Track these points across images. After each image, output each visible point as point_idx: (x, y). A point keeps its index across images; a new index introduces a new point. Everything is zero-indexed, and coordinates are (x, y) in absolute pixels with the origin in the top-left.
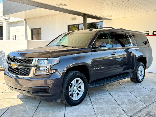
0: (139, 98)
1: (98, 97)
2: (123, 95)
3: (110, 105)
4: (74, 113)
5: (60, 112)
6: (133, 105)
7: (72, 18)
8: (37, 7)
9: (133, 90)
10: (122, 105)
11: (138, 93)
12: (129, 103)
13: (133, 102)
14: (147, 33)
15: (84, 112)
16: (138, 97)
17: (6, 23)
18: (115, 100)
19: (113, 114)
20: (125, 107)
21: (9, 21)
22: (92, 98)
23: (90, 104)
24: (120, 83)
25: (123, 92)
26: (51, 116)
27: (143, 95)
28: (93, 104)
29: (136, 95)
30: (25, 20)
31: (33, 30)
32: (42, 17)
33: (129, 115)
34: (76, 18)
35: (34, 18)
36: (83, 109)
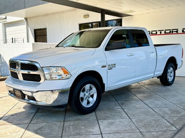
0: (181, 107)
1: (132, 107)
2: (160, 104)
3: (150, 116)
4: (111, 127)
5: (93, 126)
6: (178, 115)
7: (84, 16)
8: (47, 2)
9: (169, 97)
10: (165, 116)
11: (177, 101)
12: (172, 113)
13: (175, 112)
14: (176, 30)
15: (122, 126)
16: (179, 106)
17: (2, 23)
18: (153, 110)
19: (158, 127)
20: (169, 118)
21: (6, 21)
22: (125, 108)
23: (125, 117)
24: (151, 89)
25: (159, 100)
26: (85, 132)
27: (183, 103)
28: (130, 116)
29: (175, 103)
30: (26, 19)
31: (36, 31)
32: (47, 15)
33: (177, 127)
34: (88, 15)
35: (36, 16)
36: (120, 122)
